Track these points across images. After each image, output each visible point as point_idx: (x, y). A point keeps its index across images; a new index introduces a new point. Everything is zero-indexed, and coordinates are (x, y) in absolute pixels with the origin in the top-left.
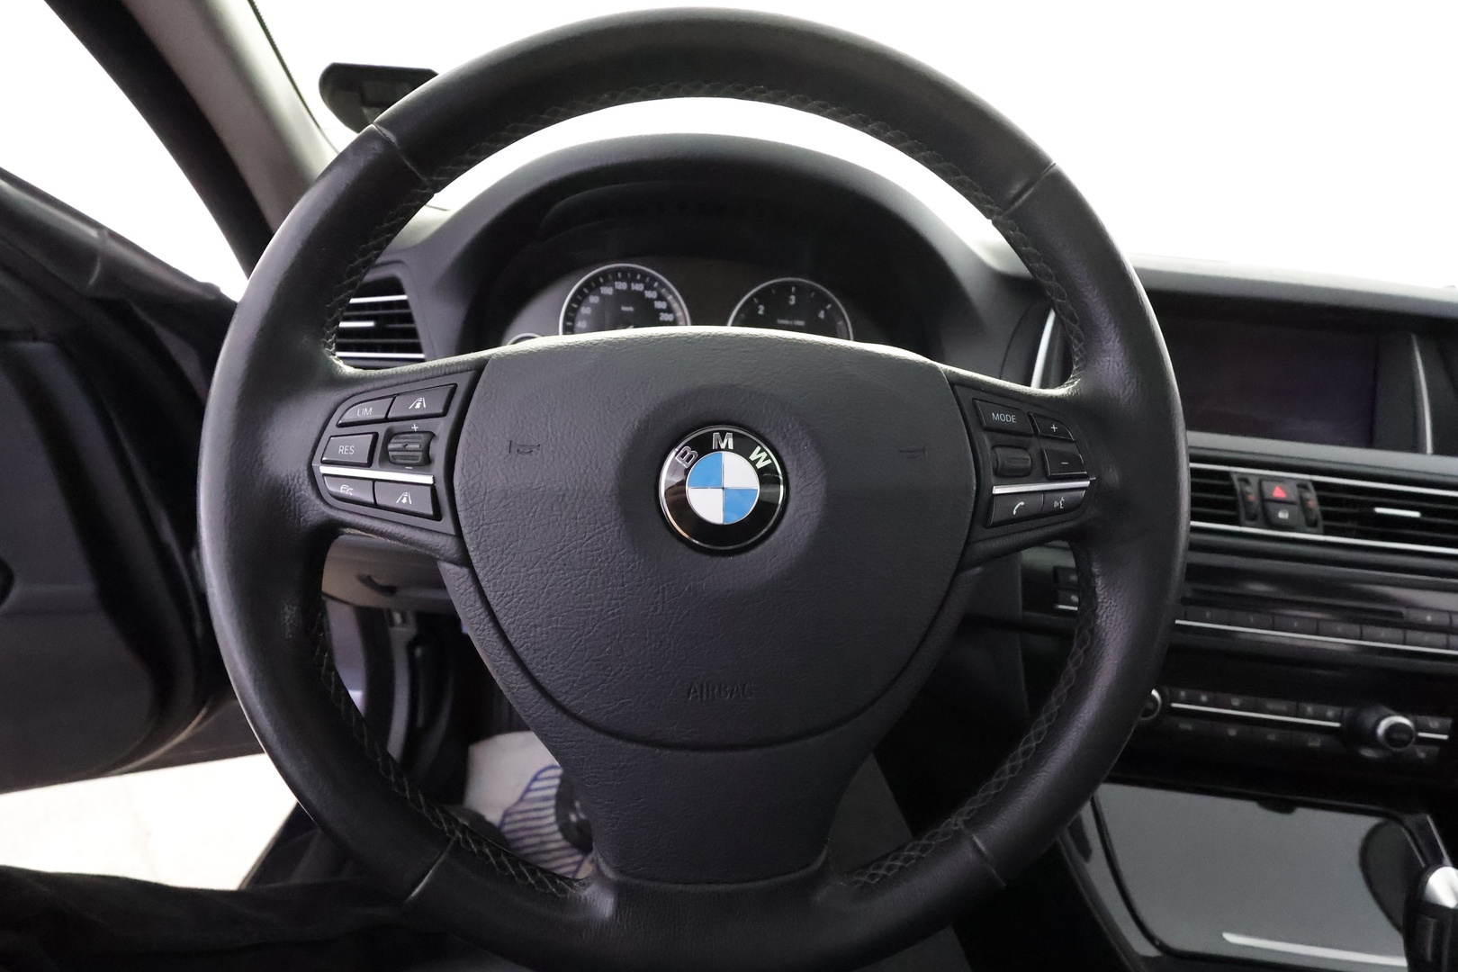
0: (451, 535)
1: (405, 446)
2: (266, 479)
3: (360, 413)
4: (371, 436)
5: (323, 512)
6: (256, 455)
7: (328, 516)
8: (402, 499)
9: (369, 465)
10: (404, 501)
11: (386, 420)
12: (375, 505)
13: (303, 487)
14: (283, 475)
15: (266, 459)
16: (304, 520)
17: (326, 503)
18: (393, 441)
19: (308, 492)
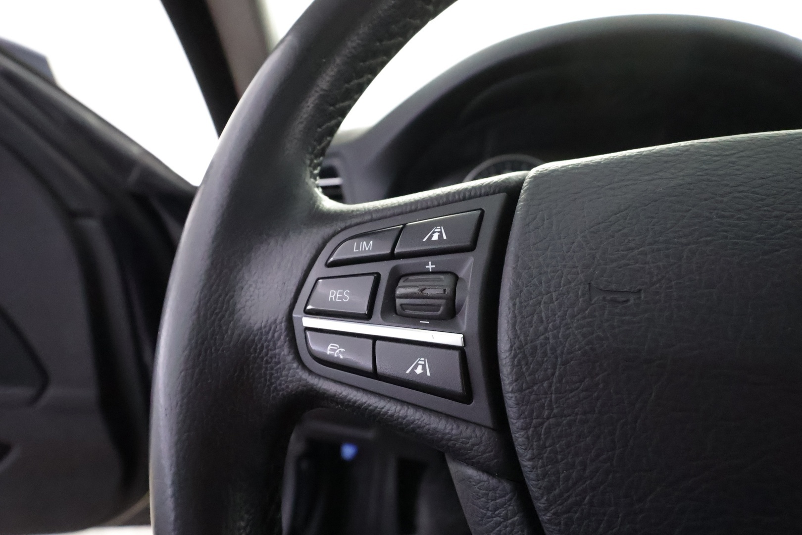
0: (485, 427)
1: (422, 291)
2: (237, 332)
3: (358, 248)
4: (372, 278)
5: (300, 380)
6: (229, 301)
7: (307, 385)
8: (416, 367)
9: (366, 317)
10: (419, 370)
11: (392, 256)
12: (374, 374)
13: (279, 344)
14: (256, 328)
15: (239, 306)
16: (275, 388)
17: (304, 367)
18: (401, 283)
19: (285, 352)
